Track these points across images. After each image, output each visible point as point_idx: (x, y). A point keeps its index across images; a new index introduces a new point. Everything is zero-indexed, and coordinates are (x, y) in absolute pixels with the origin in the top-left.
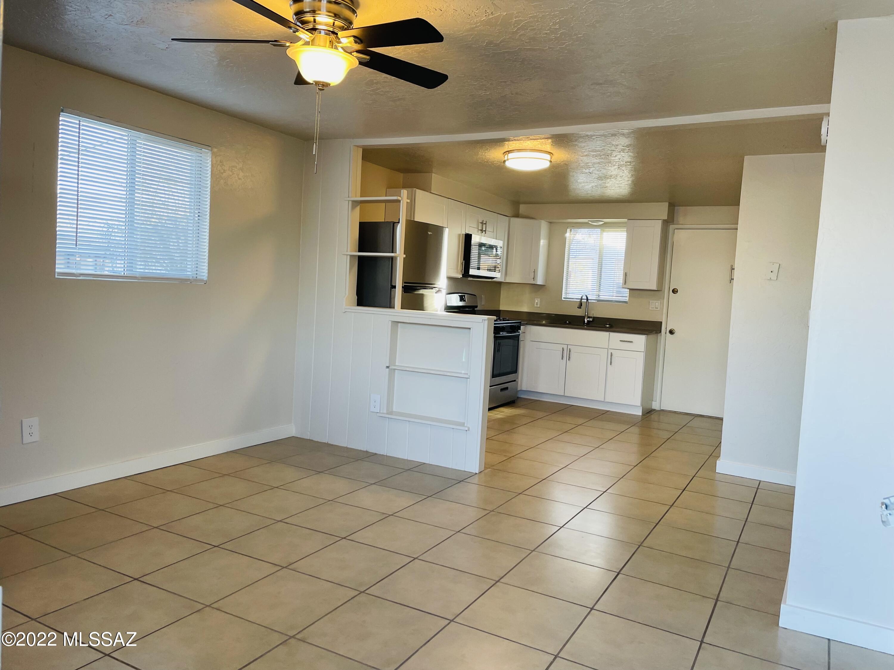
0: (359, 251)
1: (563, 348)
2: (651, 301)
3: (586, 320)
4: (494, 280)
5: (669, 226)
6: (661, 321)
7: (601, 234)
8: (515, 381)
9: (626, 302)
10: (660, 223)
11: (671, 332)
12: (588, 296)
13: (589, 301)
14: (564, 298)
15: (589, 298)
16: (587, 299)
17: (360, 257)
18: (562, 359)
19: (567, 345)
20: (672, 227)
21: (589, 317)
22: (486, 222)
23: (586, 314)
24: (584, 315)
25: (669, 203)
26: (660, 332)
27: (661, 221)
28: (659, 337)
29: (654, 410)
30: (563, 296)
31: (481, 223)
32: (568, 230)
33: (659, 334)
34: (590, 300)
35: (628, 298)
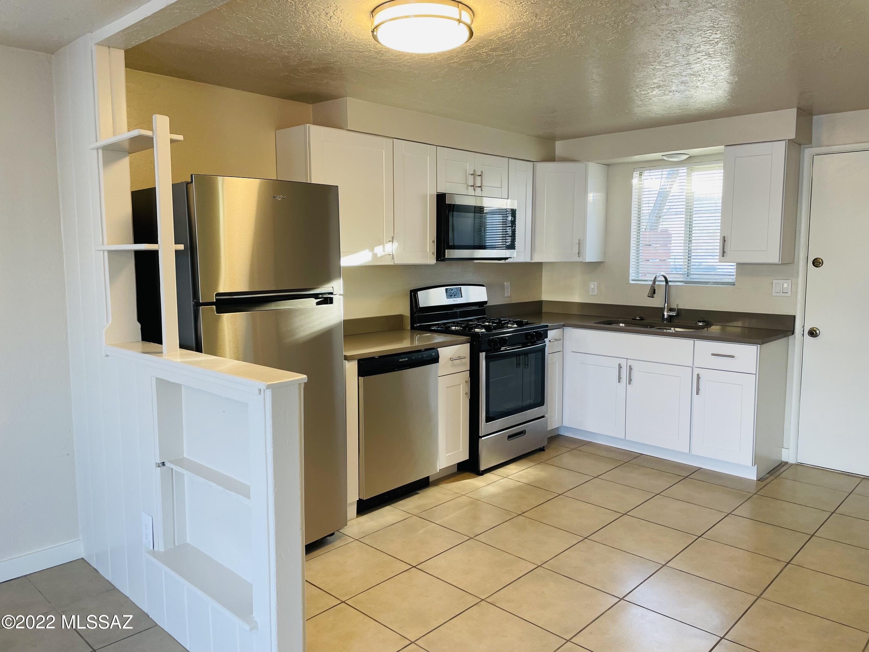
0: (136, 242)
1: (620, 364)
2: (775, 282)
3: (666, 313)
4: (507, 261)
5: (804, 150)
6: (794, 314)
7: (689, 175)
8: (543, 417)
9: (733, 284)
10: (782, 146)
11: (813, 333)
12: (667, 277)
13: (670, 284)
14: (633, 280)
15: (669, 279)
16: (667, 281)
17: (137, 253)
18: (619, 382)
19: (627, 359)
20: (808, 152)
21: (671, 310)
22: (482, 172)
23: (666, 305)
24: (663, 307)
25: (798, 108)
26: (793, 333)
27: (784, 142)
28: (791, 341)
29: (786, 463)
30: (631, 278)
31: (472, 175)
32: (636, 174)
33: (791, 337)
34: (670, 281)
35: (735, 277)
